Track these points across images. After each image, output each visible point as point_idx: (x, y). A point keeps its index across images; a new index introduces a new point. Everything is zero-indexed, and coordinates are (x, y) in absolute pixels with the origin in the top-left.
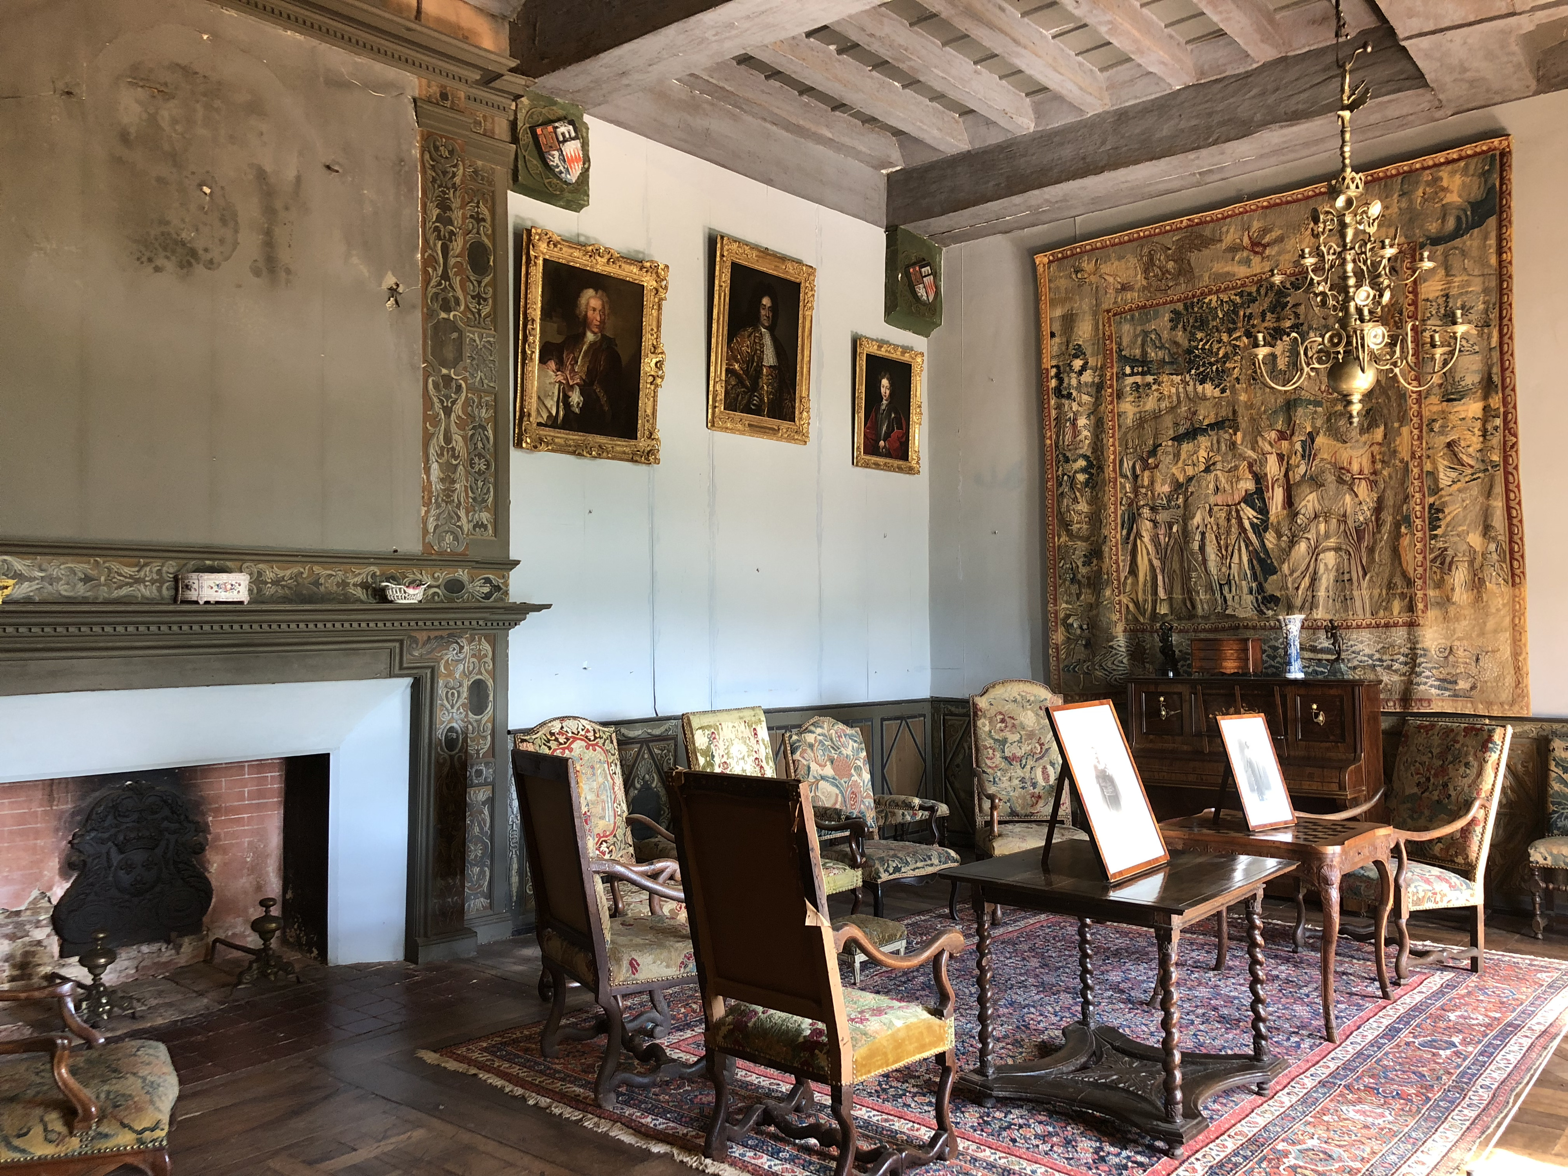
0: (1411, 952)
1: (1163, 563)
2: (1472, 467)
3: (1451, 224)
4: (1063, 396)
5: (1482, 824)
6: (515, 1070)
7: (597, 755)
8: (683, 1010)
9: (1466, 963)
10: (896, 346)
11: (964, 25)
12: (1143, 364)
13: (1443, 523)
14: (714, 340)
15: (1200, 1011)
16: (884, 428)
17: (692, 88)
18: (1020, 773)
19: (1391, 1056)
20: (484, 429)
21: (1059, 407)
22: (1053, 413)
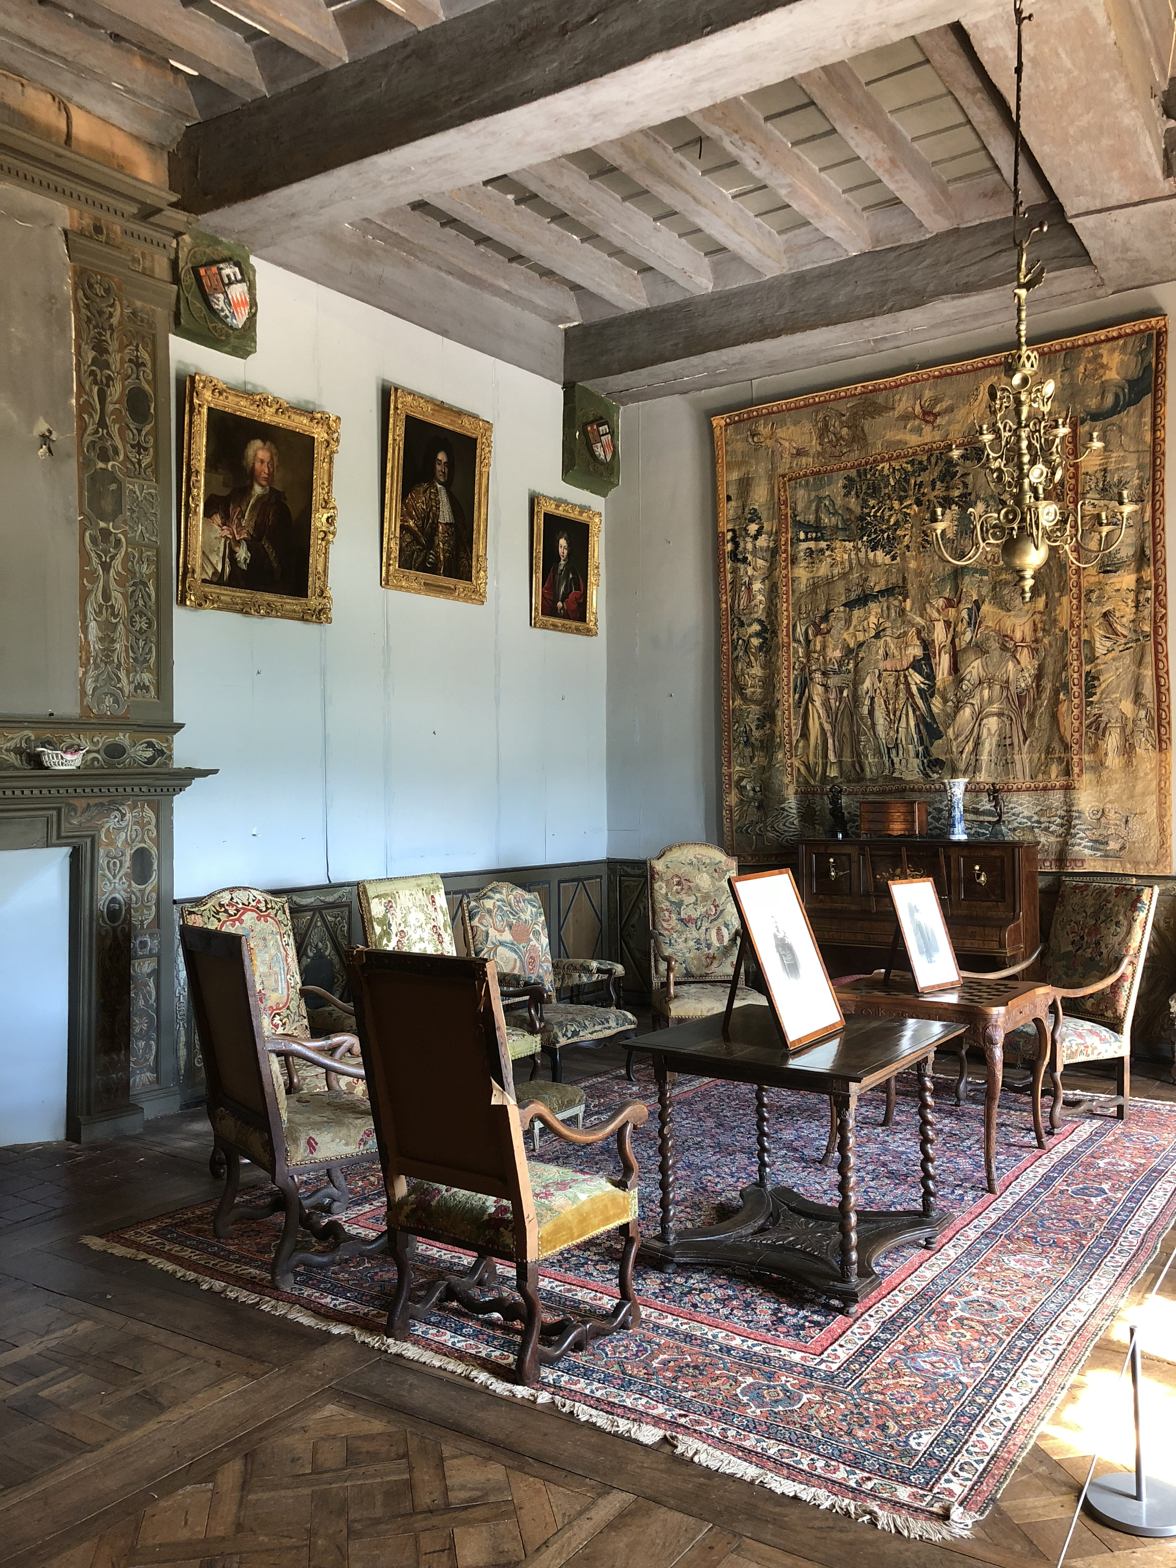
0: (1064, 1103)
1: (834, 727)
2: (1125, 637)
3: (1110, 400)
4: (739, 560)
5: (1130, 980)
6: (187, 1253)
7: (270, 926)
8: (360, 1183)
9: (1113, 1110)
10: (574, 506)
11: (645, 180)
12: (816, 530)
13: (1098, 691)
14: (387, 496)
15: (870, 1168)
16: (562, 589)
17: (365, 232)
18: (695, 934)
19: (1046, 1205)
20: (145, 585)
21: (735, 571)
22: (729, 577)
